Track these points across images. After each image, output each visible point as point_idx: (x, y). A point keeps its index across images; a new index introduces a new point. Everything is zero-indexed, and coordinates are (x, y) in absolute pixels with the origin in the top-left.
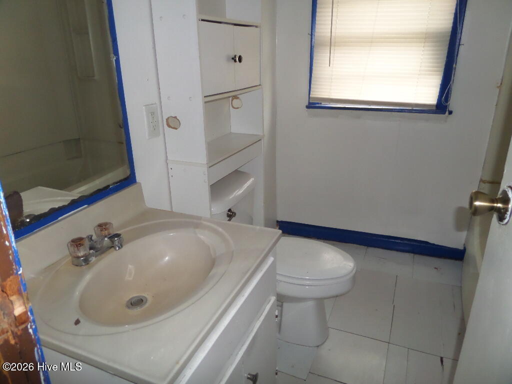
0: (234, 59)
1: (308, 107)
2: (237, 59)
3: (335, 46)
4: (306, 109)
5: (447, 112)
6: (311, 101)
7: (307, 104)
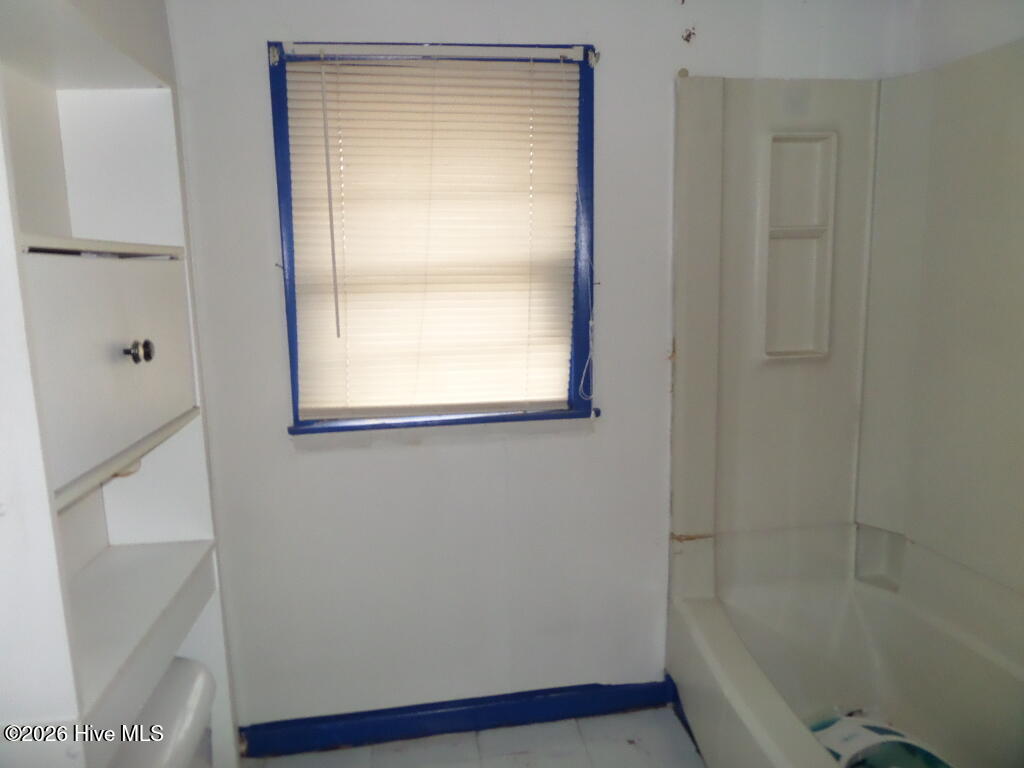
0: (131, 353)
1: (292, 431)
2: (141, 352)
3: (345, 293)
4: (291, 437)
5: (593, 412)
6: (301, 418)
7: (290, 422)
